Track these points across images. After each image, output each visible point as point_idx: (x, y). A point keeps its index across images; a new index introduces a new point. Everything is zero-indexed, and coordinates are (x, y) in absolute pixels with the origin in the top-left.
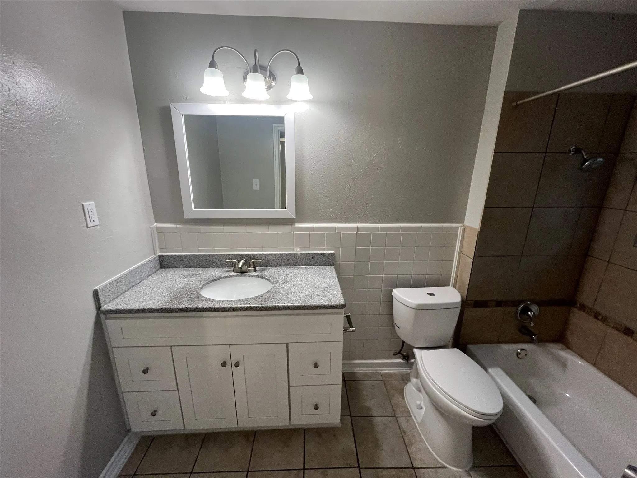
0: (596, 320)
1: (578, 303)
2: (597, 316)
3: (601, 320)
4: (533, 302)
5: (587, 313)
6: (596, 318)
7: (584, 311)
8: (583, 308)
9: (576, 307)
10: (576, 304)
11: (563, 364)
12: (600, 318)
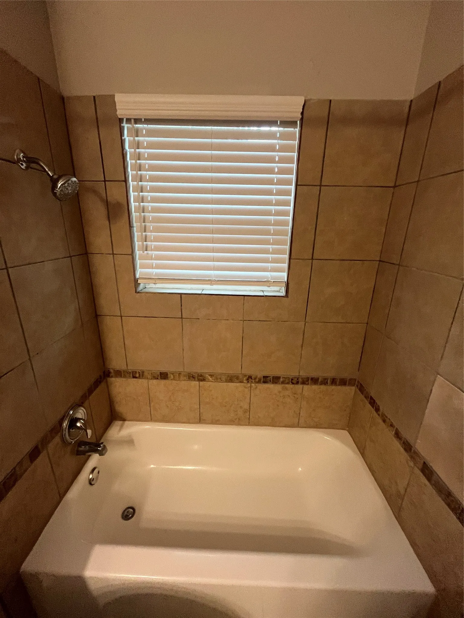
0: (135, 379)
1: (112, 371)
2: (134, 375)
3: (139, 377)
4: (76, 406)
5: (125, 377)
6: (134, 377)
7: (121, 376)
8: (119, 374)
9: (112, 377)
10: (110, 373)
11: (130, 442)
12: (137, 375)
